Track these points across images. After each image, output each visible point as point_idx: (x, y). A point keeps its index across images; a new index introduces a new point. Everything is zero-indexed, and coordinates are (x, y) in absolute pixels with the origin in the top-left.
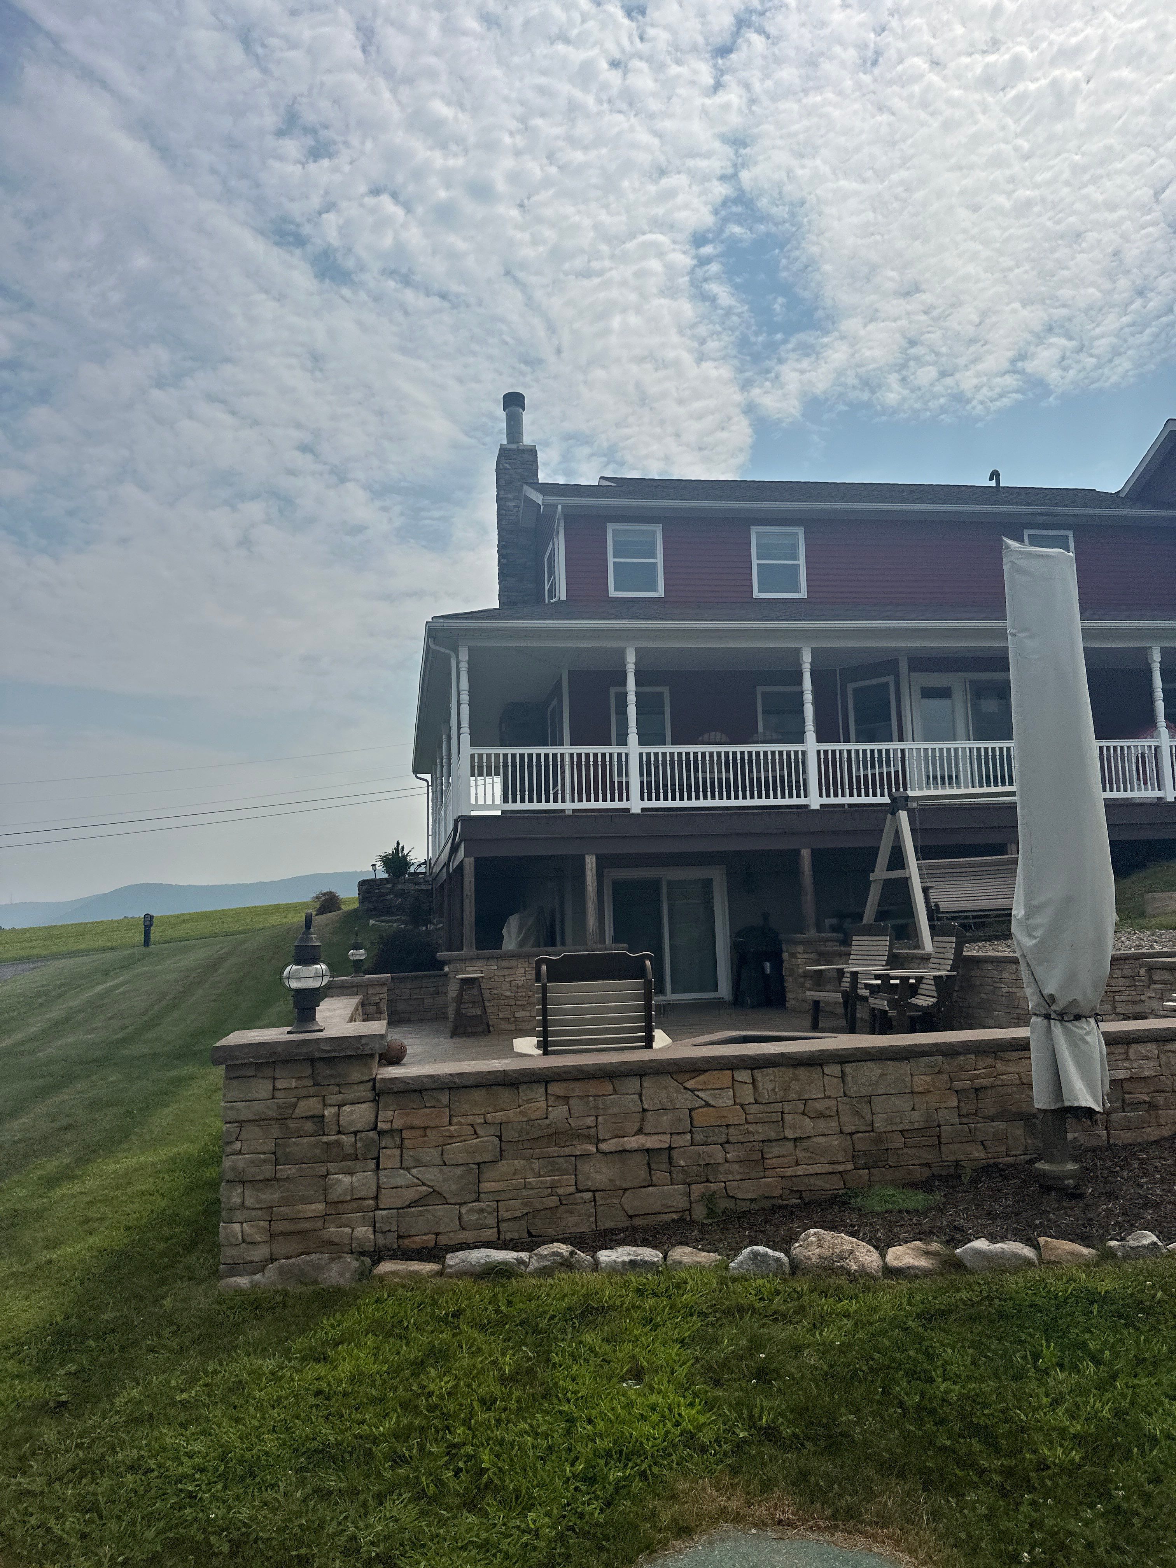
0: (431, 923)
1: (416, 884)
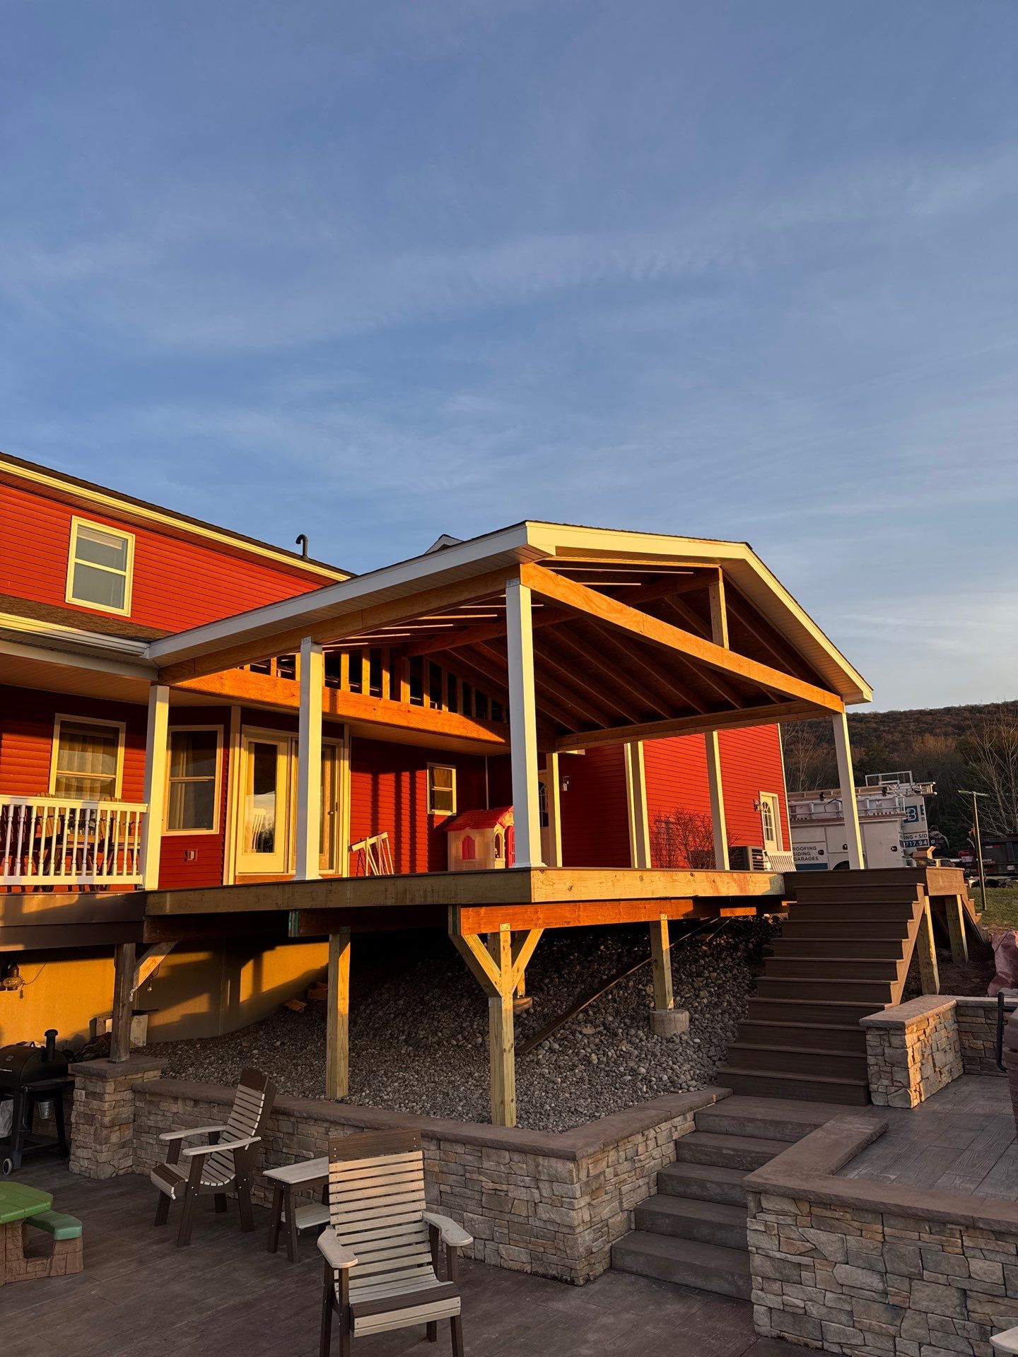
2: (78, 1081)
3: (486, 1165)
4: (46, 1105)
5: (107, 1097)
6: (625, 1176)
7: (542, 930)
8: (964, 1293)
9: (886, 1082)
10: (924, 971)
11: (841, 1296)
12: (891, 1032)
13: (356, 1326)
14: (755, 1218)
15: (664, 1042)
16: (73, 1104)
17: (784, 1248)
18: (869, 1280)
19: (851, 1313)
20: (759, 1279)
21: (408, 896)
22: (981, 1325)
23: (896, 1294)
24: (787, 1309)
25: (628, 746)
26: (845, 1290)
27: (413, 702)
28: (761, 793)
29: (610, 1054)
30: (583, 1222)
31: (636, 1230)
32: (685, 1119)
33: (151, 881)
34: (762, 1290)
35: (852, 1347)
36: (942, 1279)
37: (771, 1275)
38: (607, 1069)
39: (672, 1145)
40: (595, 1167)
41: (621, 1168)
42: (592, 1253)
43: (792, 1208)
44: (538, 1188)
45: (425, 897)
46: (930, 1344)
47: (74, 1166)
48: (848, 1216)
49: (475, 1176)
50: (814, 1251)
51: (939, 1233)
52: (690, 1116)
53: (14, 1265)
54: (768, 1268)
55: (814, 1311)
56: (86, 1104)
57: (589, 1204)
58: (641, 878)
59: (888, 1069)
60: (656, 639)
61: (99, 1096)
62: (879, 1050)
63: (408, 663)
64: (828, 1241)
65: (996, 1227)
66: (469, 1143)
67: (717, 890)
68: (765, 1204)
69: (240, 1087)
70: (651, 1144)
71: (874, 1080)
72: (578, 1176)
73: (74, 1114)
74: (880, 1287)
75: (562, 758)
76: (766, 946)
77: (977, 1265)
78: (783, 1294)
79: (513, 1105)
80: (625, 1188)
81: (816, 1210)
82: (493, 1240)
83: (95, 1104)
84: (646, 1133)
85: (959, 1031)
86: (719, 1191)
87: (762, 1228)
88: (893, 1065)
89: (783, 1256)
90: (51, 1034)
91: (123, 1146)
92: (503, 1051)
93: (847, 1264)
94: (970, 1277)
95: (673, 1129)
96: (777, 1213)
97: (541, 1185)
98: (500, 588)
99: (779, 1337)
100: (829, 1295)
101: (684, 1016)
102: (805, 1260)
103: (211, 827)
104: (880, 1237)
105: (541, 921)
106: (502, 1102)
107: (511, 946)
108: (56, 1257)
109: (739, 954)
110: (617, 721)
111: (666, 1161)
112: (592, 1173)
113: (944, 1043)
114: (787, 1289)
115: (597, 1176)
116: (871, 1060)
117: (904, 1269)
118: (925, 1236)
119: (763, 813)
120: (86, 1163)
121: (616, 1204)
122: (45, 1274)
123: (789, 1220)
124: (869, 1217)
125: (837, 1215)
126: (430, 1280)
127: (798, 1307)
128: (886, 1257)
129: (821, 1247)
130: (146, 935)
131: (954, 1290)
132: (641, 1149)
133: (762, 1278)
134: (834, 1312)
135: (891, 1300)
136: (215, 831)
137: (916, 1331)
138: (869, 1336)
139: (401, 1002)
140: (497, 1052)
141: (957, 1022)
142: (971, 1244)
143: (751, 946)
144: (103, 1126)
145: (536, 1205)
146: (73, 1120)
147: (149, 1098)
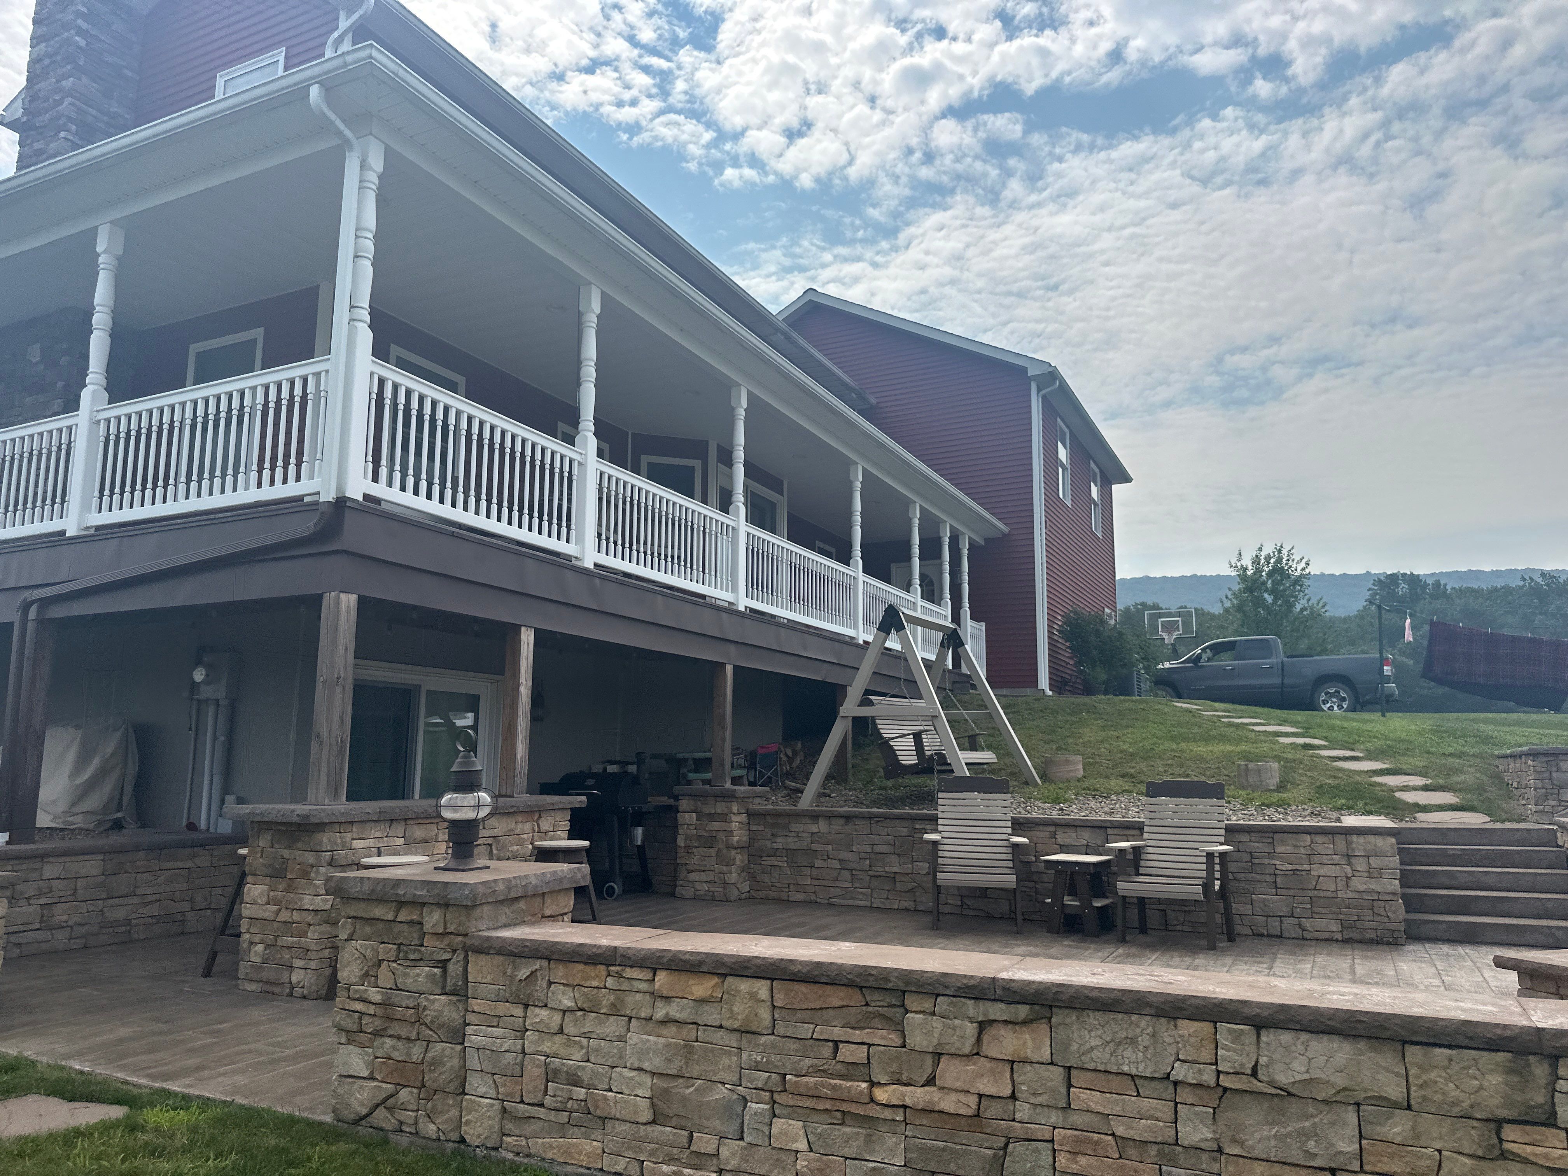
3: (1280, 849)
4: (639, 831)
9: (1552, 803)
16: (677, 828)
44: (1349, 864)
47: (686, 891)
49: (1266, 861)
56: (700, 827)
59: (1555, 791)
61: (719, 817)
62: (1546, 775)
73: (681, 837)
82: (1292, 916)
83: (715, 826)
91: (744, 869)
116: (1538, 784)
145: (1347, 878)
146: (681, 842)
147: (769, 820)
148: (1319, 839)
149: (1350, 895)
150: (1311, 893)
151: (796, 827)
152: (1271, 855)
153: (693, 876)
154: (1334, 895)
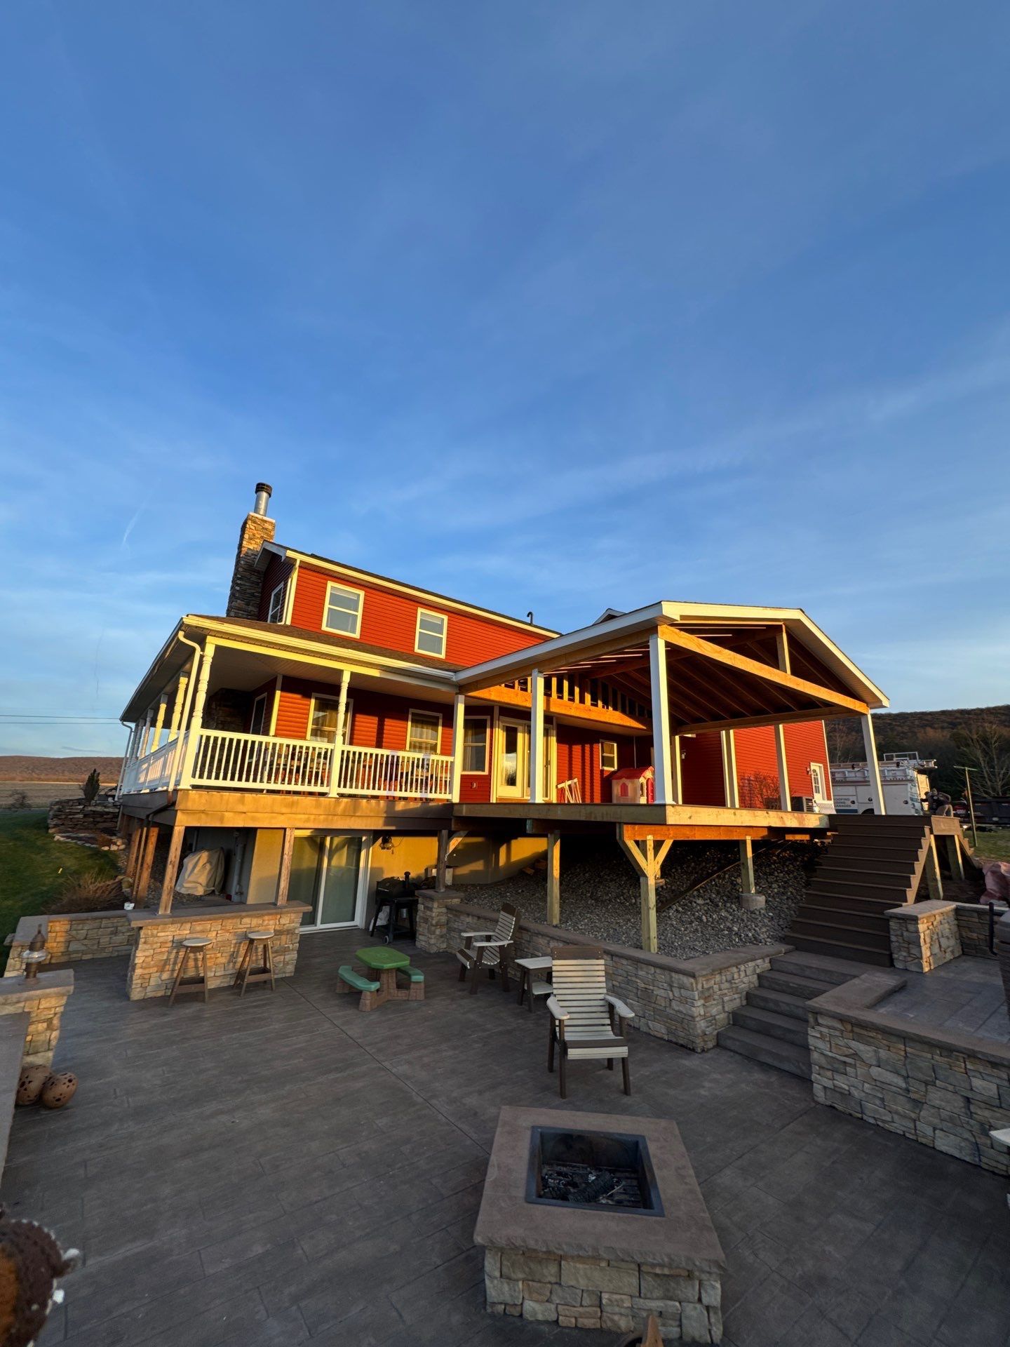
0: (115, 844)
1: (105, 807)
2: (420, 900)
3: (641, 973)
4: (405, 911)
5: (434, 910)
6: (726, 991)
7: (672, 841)
8: (968, 1100)
9: (905, 954)
10: (931, 884)
11: (874, 1087)
12: (908, 922)
13: (569, 1053)
14: (813, 1028)
15: (749, 913)
16: (417, 911)
17: (833, 1050)
18: (895, 1080)
19: (882, 1100)
20: (817, 1067)
21: (593, 816)
22: (982, 1124)
23: (915, 1092)
24: (836, 1089)
25: (723, 733)
26: (878, 1084)
27: (592, 705)
28: (812, 764)
29: (714, 917)
30: (700, 1015)
31: (733, 1025)
32: (764, 961)
33: (456, 798)
34: (819, 1074)
35: (884, 1121)
36: (951, 1088)
37: (825, 1066)
38: (713, 925)
39: (756, 976)
40: (707, 983)
41: (723, 986)
42: (705, 1034)
43: (838, 1025)
44: (672, 991)
45: (603, 817)
46: (942, 1130)
47: (417, 943)
48: (880, 1037)
49: (634, 979)
50: (855, 1055)
51: (947, 1057)
52: (767, 960)
53: (392, 991)
54: (823, 1061)
55: (855, 1093)
56: (424, 912)
57: (704, 1005)
58: (735, 814)
59: (906, 945)
60: (743, 668)
61: (430, 909)
62: (899, 933)
63: (589, 683)
64: (866, 1051)
65: (992, 1059)
66: (630, 959)
67: (784, 822)
68: (820, 1021)
69: (502, 912)
70: (743, 974)
71: (896, 951)
72: (696, 987)
73: (418, 917)
74: (904, 1085)
75: (682, 739)
76: (816, 859)
77: (977, 1083)
78: (834, 1079)
79: (656, 940)
80: (726, 999)
81: (856, 1030)
82: (644, 1017)
83: (428, 913)
84: (739, 967)
85: (958, 926)
86: (788, 1009)
87: (819, 1036)
88: (909, 944)
89: (834, 1055)
90: (407, 874)
91: (442, 937)
92: (649, 909)
93: (879, 1067)
94: (972, 1089)
95: (756, 967)
96: (829, 1027)
97: (673, 989)
98: (645, 640)
99: (831, 1106)
100: (866, 1085)
101: (762, 899)
102: (848, 1060)
103: (484, 770)
104: (903, 1053)
105: (671, 836)
106: (649, 938)
107: (654, 848)
108: (412, 991)
109: (798, 863)
110: (715, 717)
111: (752, 986)
112: (705, 986)
113: (947, 932)
114: (837, 1076)
115: (708, 989)
116: (893, 938)
117: (920, 1076)
118: (937, 1057)
119: (813, 776)
120: (423, 943)
121: (720, 1007)
122: (406, 998)
123: (837, 1033)
124: (894, 1039)
125: (871, 1034)
126: (609, 1034)
127: (845, 1090)
128: (908, 1067)
129: (860, 1054)
130: (453, 826)
131: (960, 1098)
132: (736, 976)
133: (819, 1067)
134: (870, 1096)
135: (912, 1096)
136: (486, 773)
137: (931, 1119)
138: (896, 1117)
139: (587, 875)
140: (646, 908)
141: (957, 919)
142: (972, 1068)
143: (806, 859)
144: (432, 925)
145: (671, 1000)
146: (418, 920)
147: (454, 912)
148: (658, 971)
149: (672, 1012)
150: (653, 1005)
151: (462, 917)
152: (636, 976)
153: (421, 937)
154: (664, 1009)
